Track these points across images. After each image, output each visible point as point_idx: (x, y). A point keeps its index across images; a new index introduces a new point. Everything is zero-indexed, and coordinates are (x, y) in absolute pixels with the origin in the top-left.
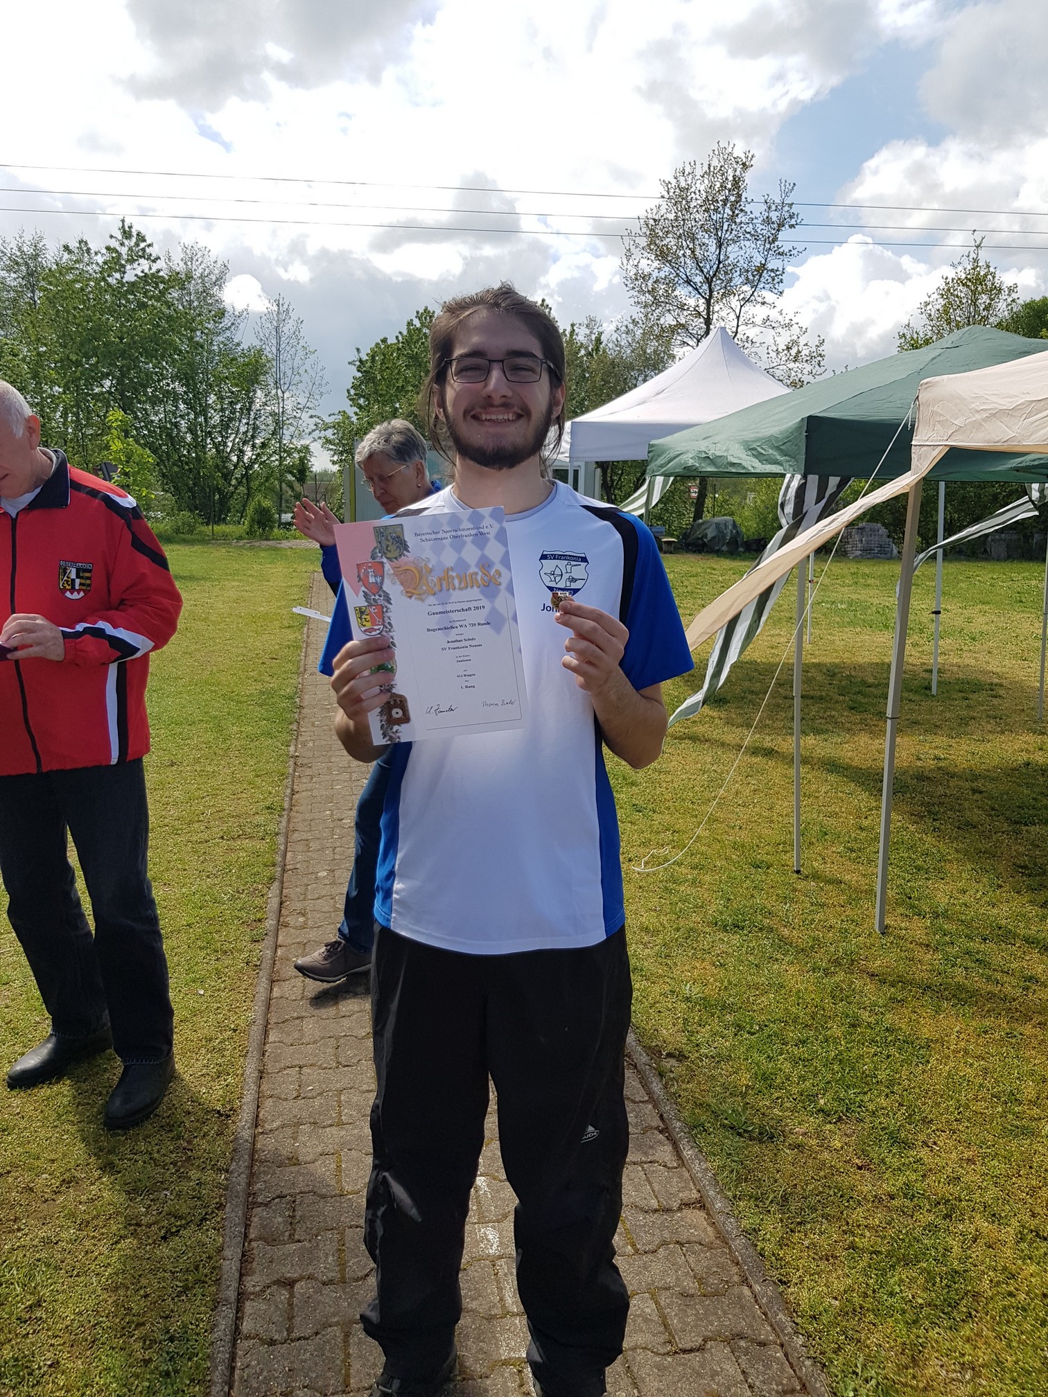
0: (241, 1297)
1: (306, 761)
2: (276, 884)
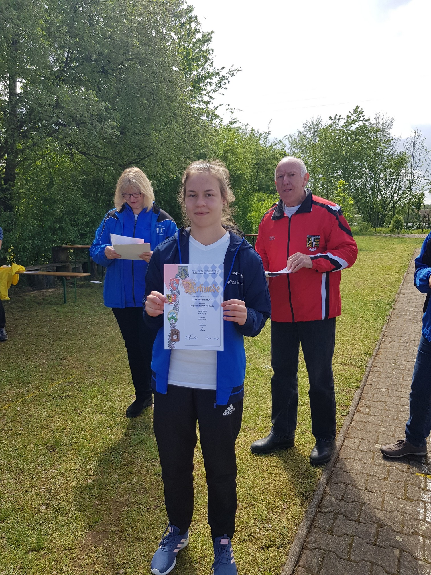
2: (360, 390)
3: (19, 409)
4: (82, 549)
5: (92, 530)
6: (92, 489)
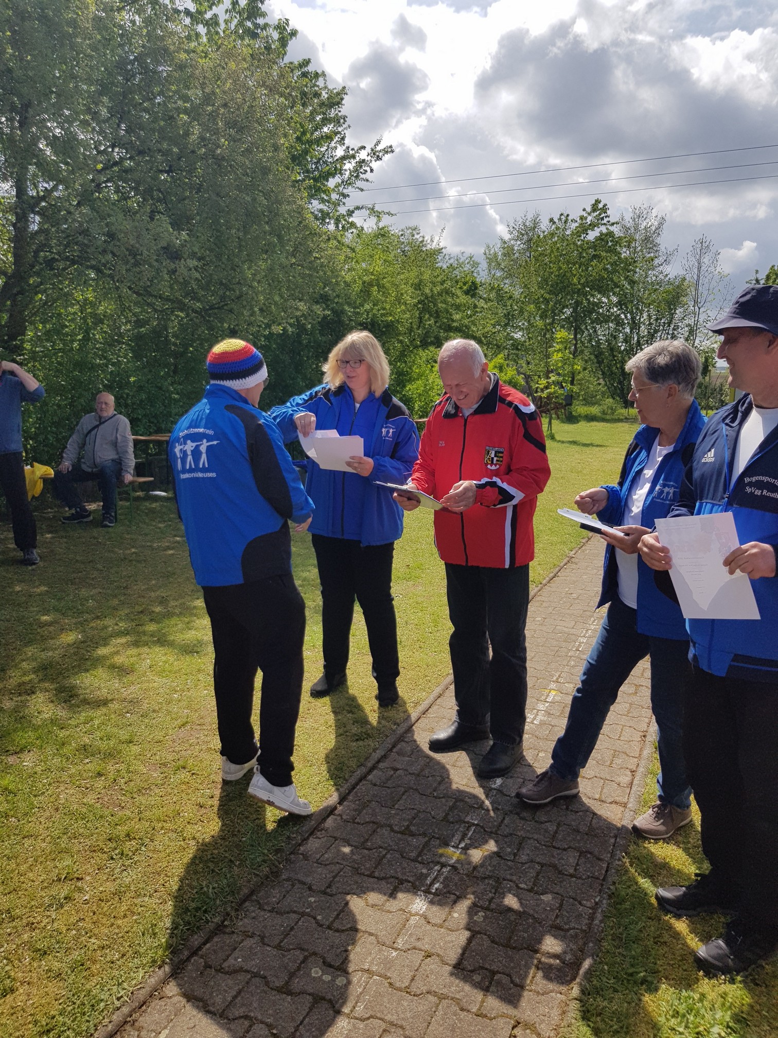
0: (374, 768)
1: (577, 560)
3: (80, 637)
4: (174, 741)
5: (183, 729)
6: (179, 701)
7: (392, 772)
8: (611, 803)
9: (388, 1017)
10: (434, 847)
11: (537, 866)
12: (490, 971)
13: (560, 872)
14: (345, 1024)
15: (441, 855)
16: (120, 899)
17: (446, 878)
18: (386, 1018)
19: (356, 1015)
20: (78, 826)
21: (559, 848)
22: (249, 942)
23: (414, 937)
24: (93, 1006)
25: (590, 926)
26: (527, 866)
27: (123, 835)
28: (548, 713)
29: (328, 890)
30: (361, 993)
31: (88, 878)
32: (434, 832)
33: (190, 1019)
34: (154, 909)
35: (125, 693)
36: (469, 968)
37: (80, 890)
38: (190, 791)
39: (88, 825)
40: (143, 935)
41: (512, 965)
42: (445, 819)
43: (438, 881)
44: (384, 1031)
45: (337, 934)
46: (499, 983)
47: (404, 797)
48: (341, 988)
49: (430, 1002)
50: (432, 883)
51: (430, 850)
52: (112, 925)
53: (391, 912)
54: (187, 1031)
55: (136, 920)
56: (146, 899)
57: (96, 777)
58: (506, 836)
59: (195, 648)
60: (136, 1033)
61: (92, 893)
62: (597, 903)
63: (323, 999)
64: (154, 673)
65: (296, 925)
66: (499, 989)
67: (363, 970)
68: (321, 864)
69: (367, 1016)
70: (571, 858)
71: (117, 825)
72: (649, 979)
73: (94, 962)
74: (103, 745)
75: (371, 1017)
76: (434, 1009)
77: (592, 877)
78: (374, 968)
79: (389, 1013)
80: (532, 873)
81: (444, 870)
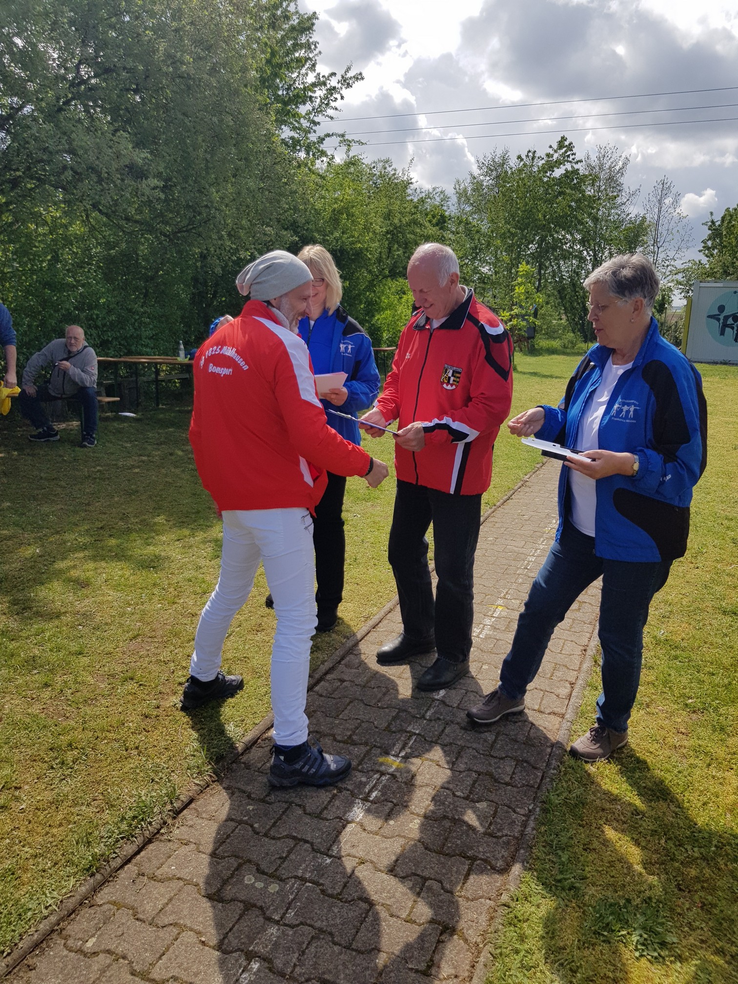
1: (531, 484)
3: (38, 551)
4: (124, 653)
5: (134, 642)
6: (133, 614)
7: (339, 684)
8: (549, 714)
9: (318, 924)
10: (375, 755)
11: (474, 774)
12: (422, 877)
13: (496, 781)
14: (275, 930)
15: (382, 764)
16: (57, 808)
17: (385, 786)
18: (316, 924)
19: (287, 922)
20: (21, 736)
21: (496, 757)
22: (184, 850)
23: (349, 844)
24: (20, 915)
25: (522, 833)
26: (464, 774)
27: (65, 744)
28: (494, 628)
29: (268, 799)
30: (292, 900)
31: (26, 787)
32: (375, 741)
33: (119, 927)
34: (91, 818)
35: (79, 606)
36: (402, 874)
37: (17, 799)
38: (136, 702)
39: (31, 735)
40: (77, 843)
41: (444, 871)
42: (388, 728)
43: (377, 789)
44: (313, 938)
45: (274, 842)
46: (430, 889)
47: (349, 708)
48: (273, 894)
49: (360, 908)
50: (371, 791)
51: (370, 759)
52: (47, 833)
53: (327, 820)
54: (115, 939)
55: (71, 830)
56: (84, 808)
57: (43, 688)
58: (446, 746)
59: (152, 564)
60: (63, 941)
61: (29, 802)
62: (530, 811)
63: (254, 906)
64: (109, 587)
65: (232, 832)
66: (430, 894)
67: (296, 877)
68: (262, 773)
69: (297, 922)
70: (508, 767)
71: (59, 734)
72: (577, 885)
73: (26, 870)
74: (53, 657)
75: (302, 923)
76: (363, 916)
77: (527, 785)
78: (308, 875)
79: (319, 919)
80: (469, 782)
81: (383, 778)
